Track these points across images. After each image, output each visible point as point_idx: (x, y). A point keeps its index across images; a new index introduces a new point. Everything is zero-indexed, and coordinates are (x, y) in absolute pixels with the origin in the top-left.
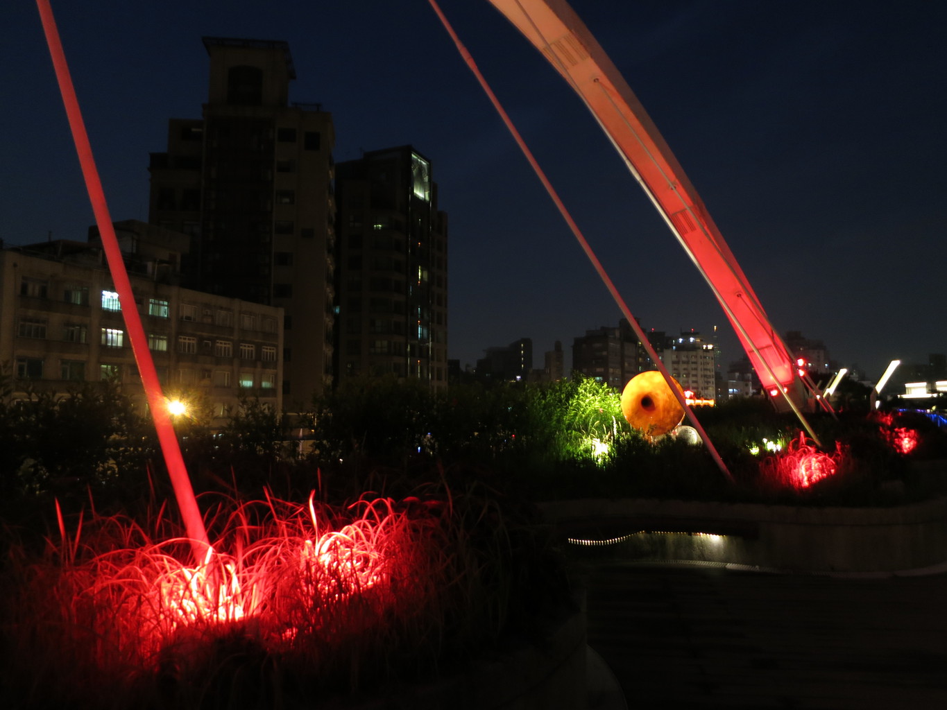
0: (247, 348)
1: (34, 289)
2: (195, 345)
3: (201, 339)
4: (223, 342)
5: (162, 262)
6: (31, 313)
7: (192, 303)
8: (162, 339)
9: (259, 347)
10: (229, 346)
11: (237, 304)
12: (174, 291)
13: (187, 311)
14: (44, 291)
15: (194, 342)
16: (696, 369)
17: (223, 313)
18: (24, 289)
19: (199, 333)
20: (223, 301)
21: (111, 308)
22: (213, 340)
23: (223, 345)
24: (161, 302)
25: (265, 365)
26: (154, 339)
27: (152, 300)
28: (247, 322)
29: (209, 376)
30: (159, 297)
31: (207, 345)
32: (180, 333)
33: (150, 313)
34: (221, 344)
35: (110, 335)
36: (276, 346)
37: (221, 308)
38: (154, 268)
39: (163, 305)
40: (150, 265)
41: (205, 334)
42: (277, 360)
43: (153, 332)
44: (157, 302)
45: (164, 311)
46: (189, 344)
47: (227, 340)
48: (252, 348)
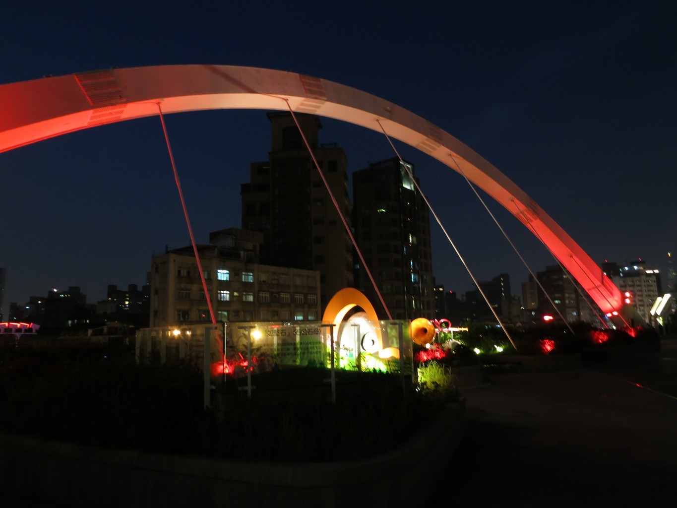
0: (298, 297)
1: (184, 273)
2: (269, 298)
3: (271, 293)
4: (284, 294)
5: (248, 250)
6: (183, 286)
7: (266, 273)
8: (250, 295)
9: (306, 295)
10: (288, 296)
11: (292, 271)
12: (256, 266)
13: (263, 277)
14: (189, 273)
15: (268, 295)
16: (641, 291)
17: (284, 277)
18: (179, 272)
19: (270, 290)
20: (283, 270)
21: (222, 279)
22: (279, 293)
23: (285, 296)
24: (249, 274)
25: (310, 306)
26: (246, 295)
27: (244, 273)
28: (298, 281)
29: (277, 315)
30: (247, 271)
31: (275, 296)
32: (260, 290)
33: (243, 280)
34: (283, 295)
35: (222, 295)
36: (316, 295)
37: (283, 274)
38: (244, 254)
39: (250, 275)
40: (242, 253)
41: (274, 290)
42: (317, 302)
43: (246, 291)
44: (246, 274)
45: (250, 279)
46: (265, 297)
47: (287, 292)
48: (302, 296)
